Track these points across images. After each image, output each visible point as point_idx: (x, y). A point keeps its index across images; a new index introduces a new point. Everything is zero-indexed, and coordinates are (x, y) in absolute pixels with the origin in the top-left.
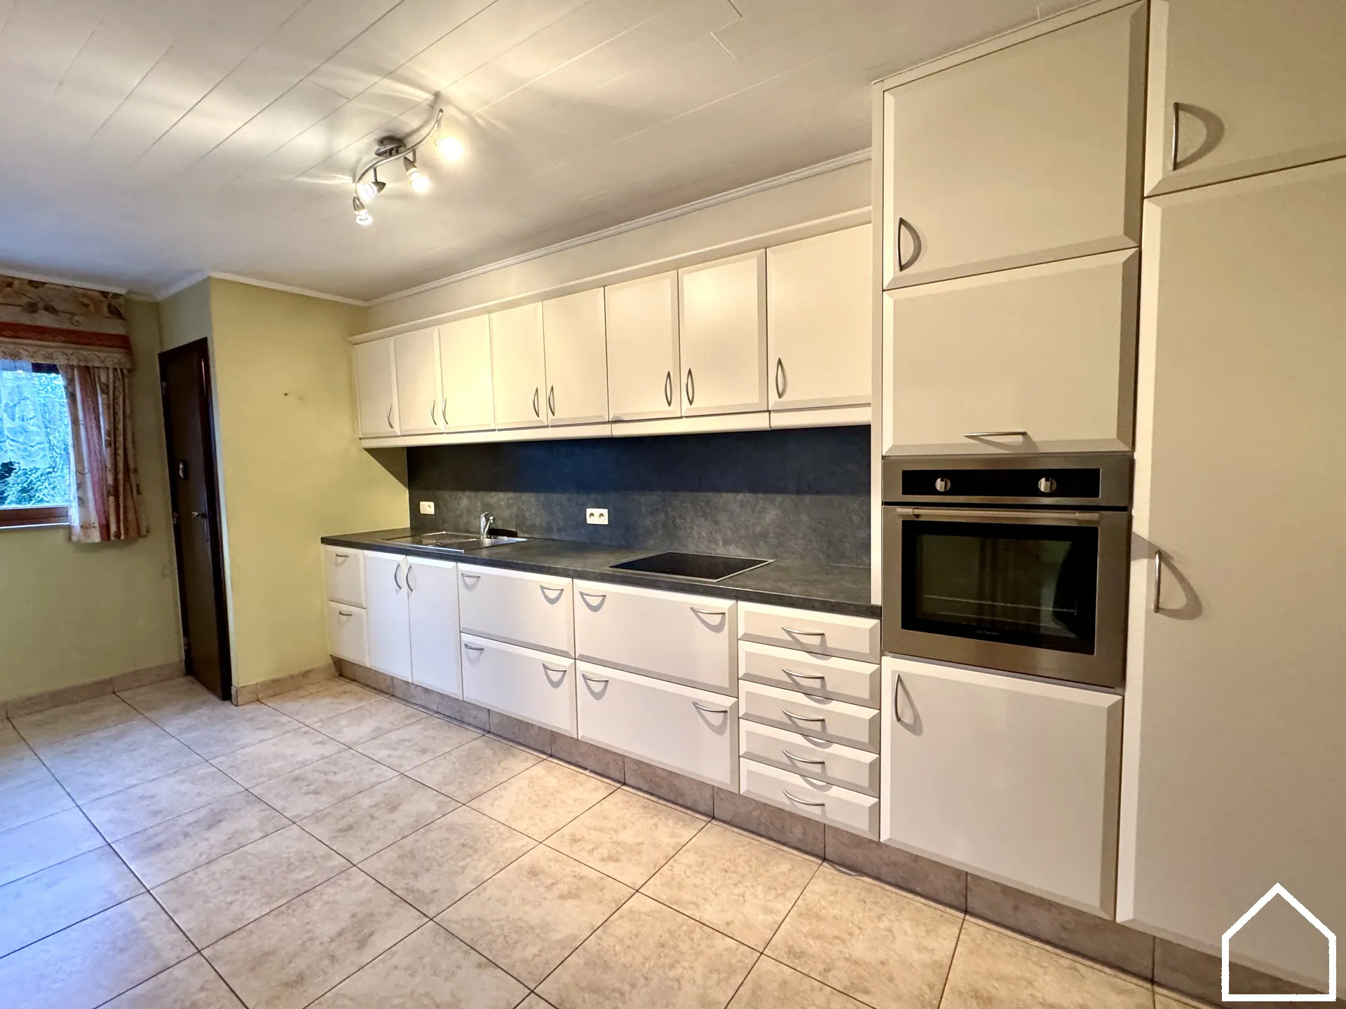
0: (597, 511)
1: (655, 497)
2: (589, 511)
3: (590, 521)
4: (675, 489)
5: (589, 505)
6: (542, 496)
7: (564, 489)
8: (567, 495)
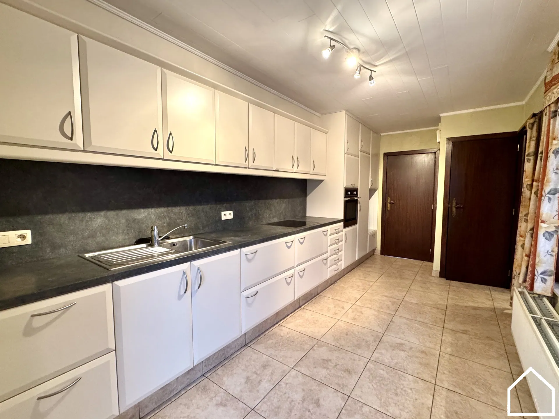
0: (227, 213)
1: (252, 203)
2: (223, 213)
3: (223, 218)
4: (259, 199)
5: (223, 210)
6: (191, 208)
7: (207, 202)
8: (209, 205)
